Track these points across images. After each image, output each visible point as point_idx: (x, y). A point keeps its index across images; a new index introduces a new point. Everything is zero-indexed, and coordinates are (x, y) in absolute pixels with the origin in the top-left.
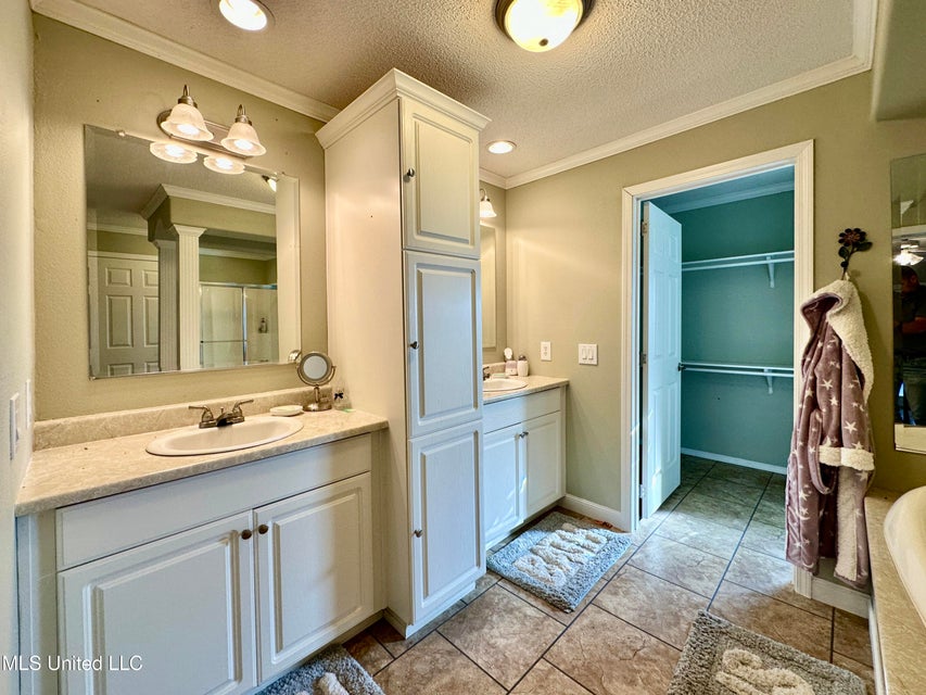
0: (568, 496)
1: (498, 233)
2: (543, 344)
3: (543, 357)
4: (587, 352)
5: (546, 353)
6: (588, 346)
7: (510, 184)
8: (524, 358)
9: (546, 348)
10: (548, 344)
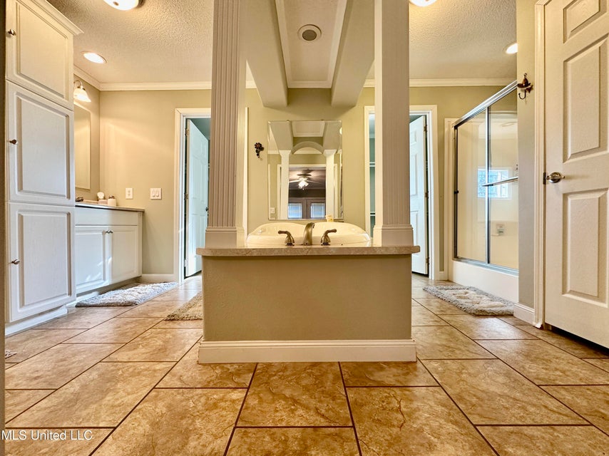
0: (143, 275)
1: (93, 116)
2: (127, 189)
3: (127, 197)
4: (155, 192)
5: (129, 195)
6: (156, 189)
7: (103, 88)
8: (113, 197)
9: (129, 192)
10: (131, 189)
